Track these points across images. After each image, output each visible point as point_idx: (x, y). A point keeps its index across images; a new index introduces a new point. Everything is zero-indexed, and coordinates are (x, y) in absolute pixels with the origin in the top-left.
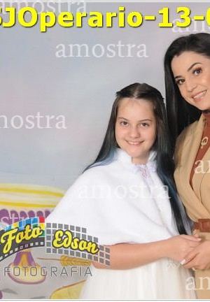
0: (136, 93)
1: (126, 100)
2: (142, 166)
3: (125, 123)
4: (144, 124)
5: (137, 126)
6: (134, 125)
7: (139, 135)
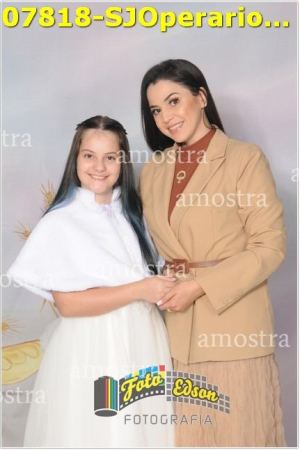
0: (101, 125)
1: (91, 132)
2: (107, 206)
3: (90, 156)
4: (110, 158)
5: (103, 158)
6: (100, 158)
7: (105, 169)
